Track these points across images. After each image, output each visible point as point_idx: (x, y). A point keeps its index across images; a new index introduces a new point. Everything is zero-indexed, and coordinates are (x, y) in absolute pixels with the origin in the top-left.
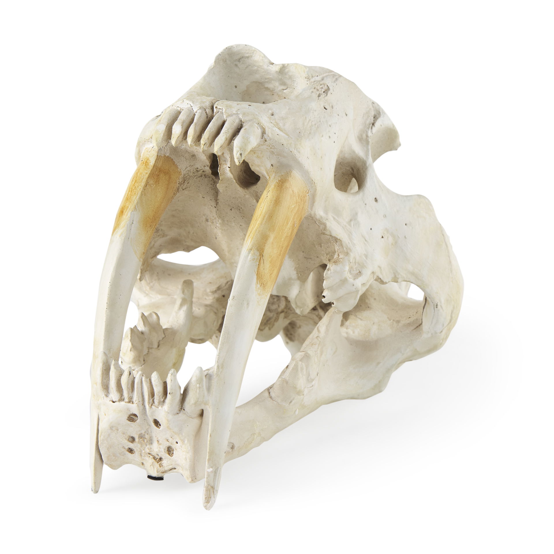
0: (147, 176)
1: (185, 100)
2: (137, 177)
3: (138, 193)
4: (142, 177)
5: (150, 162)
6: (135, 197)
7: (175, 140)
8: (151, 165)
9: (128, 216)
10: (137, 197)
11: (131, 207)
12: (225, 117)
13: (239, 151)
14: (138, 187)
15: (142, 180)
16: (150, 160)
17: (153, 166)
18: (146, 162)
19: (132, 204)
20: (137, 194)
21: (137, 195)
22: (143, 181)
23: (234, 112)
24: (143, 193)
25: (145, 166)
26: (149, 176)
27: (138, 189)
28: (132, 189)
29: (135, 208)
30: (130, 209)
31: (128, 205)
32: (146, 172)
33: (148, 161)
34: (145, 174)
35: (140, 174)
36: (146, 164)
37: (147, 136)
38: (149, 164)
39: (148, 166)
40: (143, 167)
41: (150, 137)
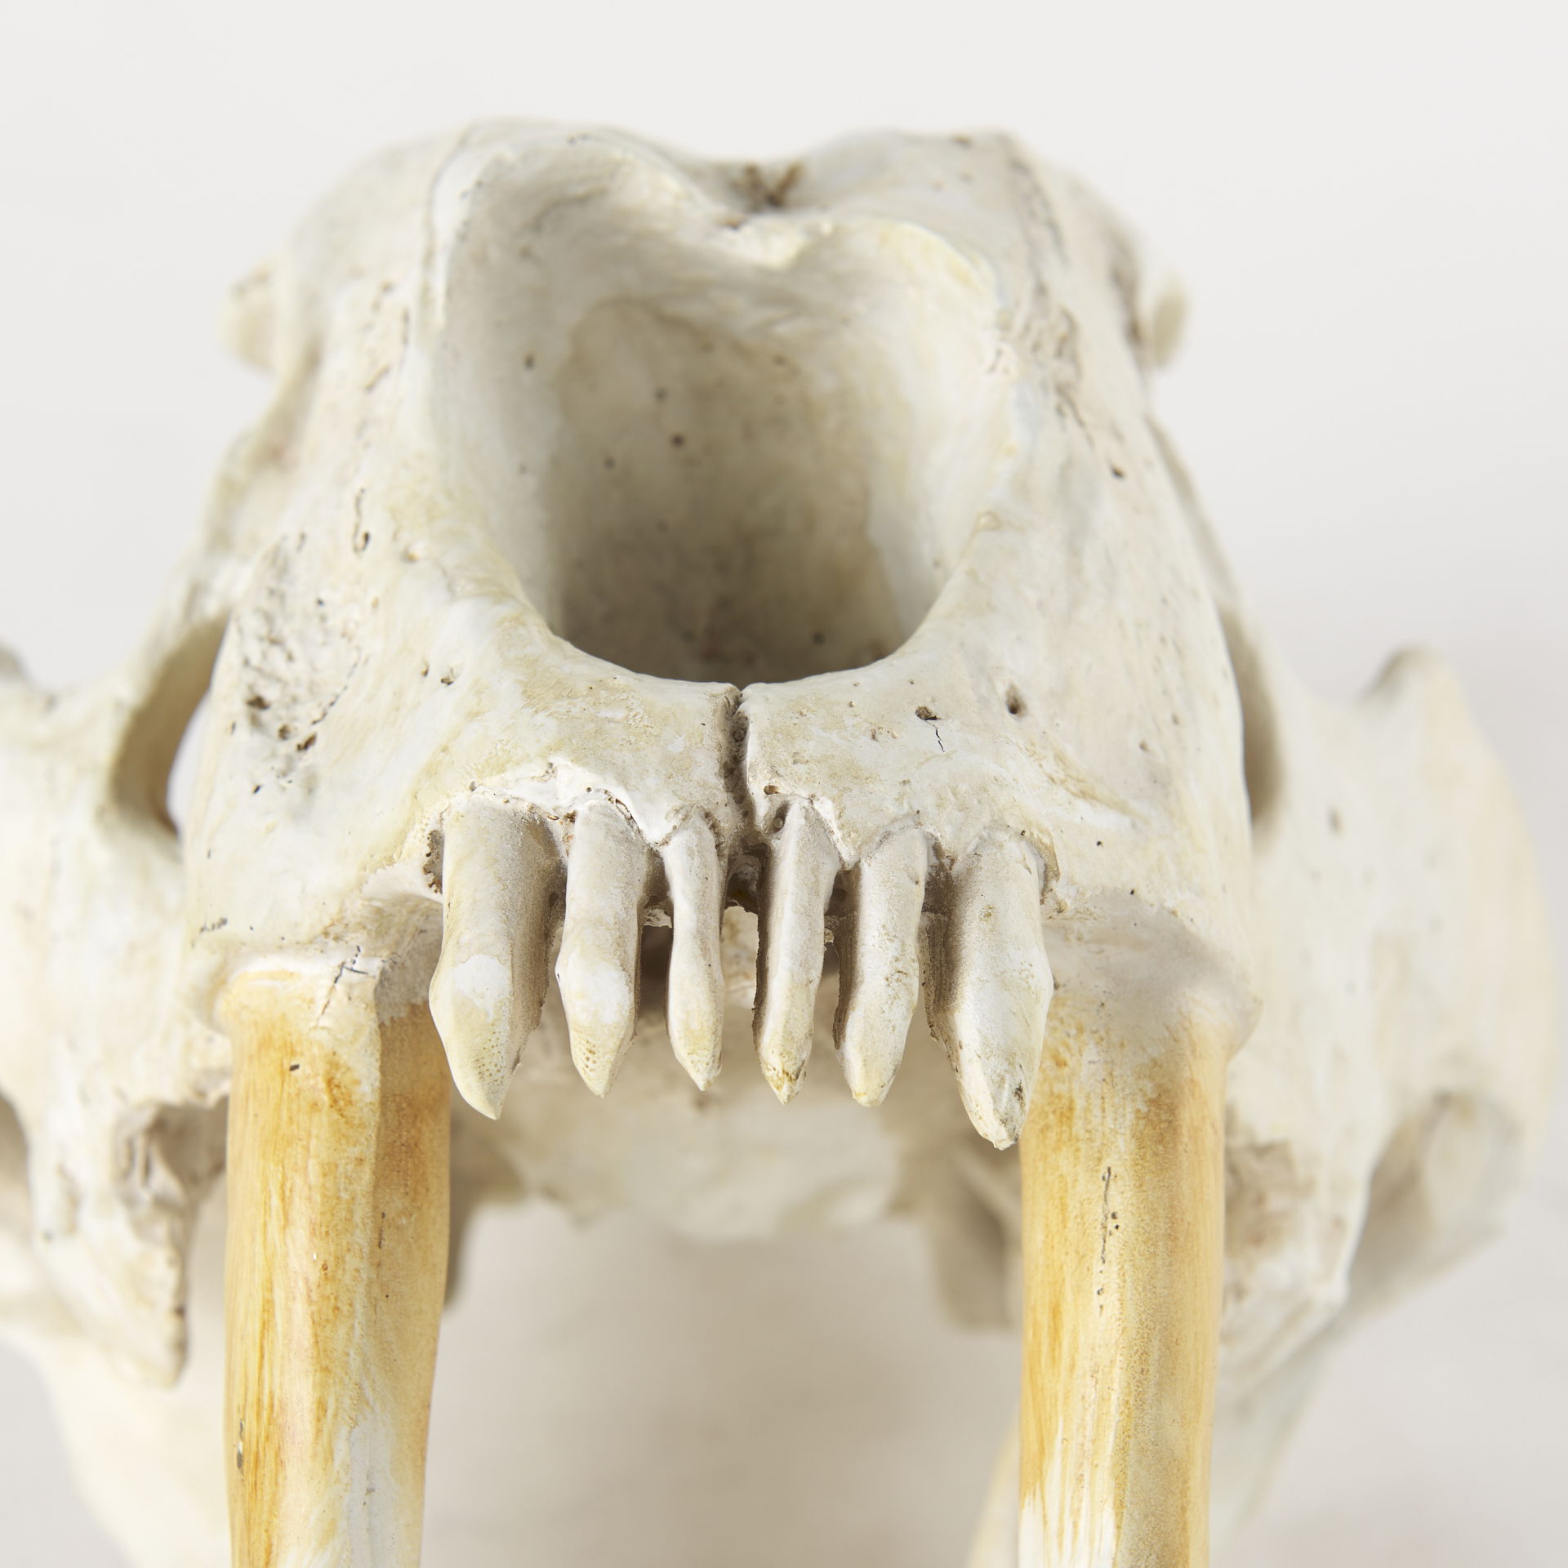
0: (367, 1175)
1: (559, 760)
3: (351, 1305)
4: (345, 1196)
5: (358, 1082)
6: (342, 1331)
7: (609, 1066)
8: (368, 1099)
9: (337, 1461)
10: (352, 1327)
11: (337, 1400)
12: (848, 854)
13: (1008, 1076)
14: (340, 1259)
15: (351, 1211)
16: (349, 1069)
17: (377, 1105)
18: (329, 1082)
19: (342, 1381)
20: (345, 1308)
21: (352, 1314)
22: (357, 1219)
23: (892, 809)
24: (376, 1290)
25: (336, 1116)
26: (375, 1173)
27: (348, 1279)
29: (361, 1399)
30: (335, 1415)
32: (355, 1152)
33: (338, 1075)
34: (350, 1167)
35: (325, 1175)
36: (335, 1101)
37: (296, 925)
38: (354, 1098)
39: (350, 1111)
40: (322, 1125)
41: (319, 929)
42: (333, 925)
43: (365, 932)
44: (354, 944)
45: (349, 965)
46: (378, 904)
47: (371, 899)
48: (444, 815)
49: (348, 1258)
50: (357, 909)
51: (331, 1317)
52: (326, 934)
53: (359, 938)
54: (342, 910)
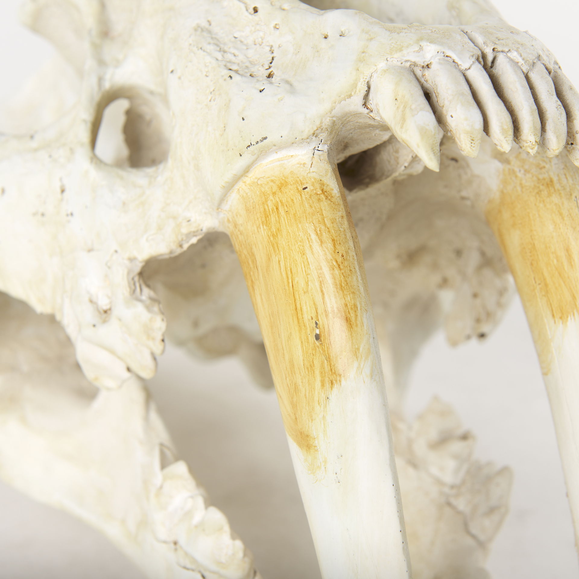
0: (346, 222)
2: (329, 232)
3: (355, 269)
4: (342, 230)
5: (333, 189)
8: (338, 195)
10: (357, 277)
11: (360, 303)
14: (347, 252)
15: (345, 235)
16: (328, 185)
17: (341, 197)
18: (322, 190)
19: (360, 296)
20: (353, 270)
21: (356, 272)
22: (348, 238)
25: (329, 202)
26: (348, 221)
27: (351, 259)
28: (337, 262)
30: (361, 309)
31: (353, 302)
32: (340, 214)
33: (325, 188)
34: (340, 219)
35: (332, 223)
36: (327, 197)
37: (302, 132)
38: (333, 195)
39: (333, 200)
40: (325, 205)
41: (312, 132)
42: (317, 129)
43: (327, 132)
44: (321, 138)
45: (317, 148)
46: (334, 119)
47: (333, 117)
48: (373, 75)
49: (349, 251)
50: (327, 122)
51: (349, 273)
52: (314, 134)
53: (323, 136)
54: (321, 123)
